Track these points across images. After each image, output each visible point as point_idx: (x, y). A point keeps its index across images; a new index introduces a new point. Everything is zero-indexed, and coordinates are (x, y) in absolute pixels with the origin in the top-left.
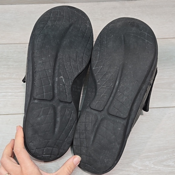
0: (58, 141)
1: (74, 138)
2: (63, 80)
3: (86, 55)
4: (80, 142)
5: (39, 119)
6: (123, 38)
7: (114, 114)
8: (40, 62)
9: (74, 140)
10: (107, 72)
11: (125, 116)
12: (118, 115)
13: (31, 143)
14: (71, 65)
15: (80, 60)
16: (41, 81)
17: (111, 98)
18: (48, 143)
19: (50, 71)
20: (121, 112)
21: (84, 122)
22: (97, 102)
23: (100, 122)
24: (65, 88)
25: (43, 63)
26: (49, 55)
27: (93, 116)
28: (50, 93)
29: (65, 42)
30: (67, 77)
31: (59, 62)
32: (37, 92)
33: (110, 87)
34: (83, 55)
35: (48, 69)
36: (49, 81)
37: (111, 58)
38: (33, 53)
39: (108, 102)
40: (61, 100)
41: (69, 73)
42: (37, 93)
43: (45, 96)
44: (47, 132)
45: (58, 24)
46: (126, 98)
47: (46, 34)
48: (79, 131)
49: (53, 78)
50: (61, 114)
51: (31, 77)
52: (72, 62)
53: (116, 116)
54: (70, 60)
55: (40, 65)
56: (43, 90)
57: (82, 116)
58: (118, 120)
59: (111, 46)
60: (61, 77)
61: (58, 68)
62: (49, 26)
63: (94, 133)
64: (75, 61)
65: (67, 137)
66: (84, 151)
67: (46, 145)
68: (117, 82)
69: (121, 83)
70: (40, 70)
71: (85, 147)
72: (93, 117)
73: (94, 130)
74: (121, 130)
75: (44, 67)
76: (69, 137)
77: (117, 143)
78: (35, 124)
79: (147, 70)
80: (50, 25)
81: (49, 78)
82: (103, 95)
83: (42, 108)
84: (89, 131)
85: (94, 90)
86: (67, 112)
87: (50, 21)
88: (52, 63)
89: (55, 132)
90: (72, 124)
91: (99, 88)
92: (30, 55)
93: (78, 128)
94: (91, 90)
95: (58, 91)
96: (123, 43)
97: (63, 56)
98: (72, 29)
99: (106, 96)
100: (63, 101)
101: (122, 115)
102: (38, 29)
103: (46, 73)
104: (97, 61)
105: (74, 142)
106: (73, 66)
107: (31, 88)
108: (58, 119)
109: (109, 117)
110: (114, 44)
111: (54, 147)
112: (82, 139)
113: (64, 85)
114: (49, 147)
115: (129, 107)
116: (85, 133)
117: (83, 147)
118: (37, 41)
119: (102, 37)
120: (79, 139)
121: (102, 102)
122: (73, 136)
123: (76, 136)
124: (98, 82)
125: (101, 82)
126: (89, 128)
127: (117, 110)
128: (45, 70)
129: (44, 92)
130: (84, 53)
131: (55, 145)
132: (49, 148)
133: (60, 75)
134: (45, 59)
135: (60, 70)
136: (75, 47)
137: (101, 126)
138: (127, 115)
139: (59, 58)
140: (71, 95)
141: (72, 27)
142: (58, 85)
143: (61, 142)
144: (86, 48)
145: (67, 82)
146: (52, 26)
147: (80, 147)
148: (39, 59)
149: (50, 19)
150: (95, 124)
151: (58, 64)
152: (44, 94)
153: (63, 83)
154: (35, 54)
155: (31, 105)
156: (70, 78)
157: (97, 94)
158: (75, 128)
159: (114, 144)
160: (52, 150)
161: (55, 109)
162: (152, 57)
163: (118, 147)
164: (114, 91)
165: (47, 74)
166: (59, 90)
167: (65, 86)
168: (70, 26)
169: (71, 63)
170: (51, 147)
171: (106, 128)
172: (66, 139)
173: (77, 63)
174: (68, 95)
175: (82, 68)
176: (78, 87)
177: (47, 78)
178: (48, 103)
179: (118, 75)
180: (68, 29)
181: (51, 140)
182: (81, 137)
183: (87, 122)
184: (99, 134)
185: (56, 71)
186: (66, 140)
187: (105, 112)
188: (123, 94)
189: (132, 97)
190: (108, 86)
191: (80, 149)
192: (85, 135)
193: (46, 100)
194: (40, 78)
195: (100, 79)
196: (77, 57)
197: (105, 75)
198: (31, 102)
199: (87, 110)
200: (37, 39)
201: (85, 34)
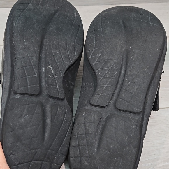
0: (49, 151)
1: (71, 146)
2: (52, 71)
3: (77, 44)
4: (79, 151)
5: (22, 120)
6: (122, 23)
7: (125, 108)
8: (22, 47)
9: (70, 150)
10: (108, 60)
11: (139, 110)
12: (129, 109)
13: (11, 156)
14: (60, 53)
15: (71, 49)
16: (24, 70)
17: (117, 90)
18: (35, 154)
19: (34, 59)
20: (133, 105)
21: (83, 124)
22: (99, 96)
23: (106, 121)
24: (55, 80)
25: (25, 48)
26: (32, 40)
27: (96, 114)
28: (36, 86)
29: (51, 28)
30: (57, 67)
31: (46, 49)
32: (19, 83)
33: (114, 76)
34: (74, 43)
35: (32, 56)
36: (34, 71)
37: (110, 44)
38: (12, 36)
39: (113, 94)
40: (52, 95)
41: (59, 62)
42: (18, 85)
43: (30, 89)
44: (34, 139)
45: (41, 8)
46: (138, 87)
47: (28, 17)
48: (77, 136)
49: (39, 67)
50: (51, 113)
51: (10, 67)
52: (62, 50)
53: (127, 111)
54: (59, 47)
55: (21, 50)
56: (27, 81)
57: (80, 116)
58: (130, 116)
59: (109, 32)
60: (49, 67)
61: (44, 56)
62: (30, 9)
63: (98, 136)
64: (65, 50)
65: (60, 146)
66: (86, 163)
67: (33, 158)
68: (123, 71)
69: (128, 70)
70: (21, 56)
71: (87, 157)
72: (95, 116)
73: (99, 133)
74: (136, 128)
75: (27, 53)
76: (64, 145)
77: (132, 147)
78: (17, 128)
79: (159, 53)
80: (32, 8)
81: (33, 66)
82: (106, 87)
83: (26, 105)
84: (91, 134)
85: (92, 84)
86: (60, 111)
87: (31, 4)
88: (37, 50)
89: (46, 139)
90: (67, 128)
91: (100, 78)
92: (8, 40)
93: (75, 132)
94: (87, 84)
95: (46, 84)
96: (123, 28)
97: (50, 42)
98: (59, 16)
99: (110, 87)
100: (54, 96)
101: (135, 108)
102: (18, 10)
103: (30, 61)
104: (93, 50)
105: (71, 152)
106: (63, 55)
107: (9, 81)
108: (48, 121)
109: (117, 113)
110: (113, 30)
111: (43, 161)
112: (83, 146)
113: (54, 76)
114: (36, 160)
115: (143, 98)
116: (86, 137)
117: (85, 157)
118: (17, 22)
119: (96, 25)
120: (78, 147)
121: (105, 95)
122: (68, 144)
123: (74, 143)
124: (98, 72)
125: (102, 71)
126: (92, 130)
127: (127, 104)
128: (28, 57)
129: (28, 84)
130: (74, 42)
131: (45, 157)
132: (37, 162)
133: (47, 64)
134: (27, 44)
135: (48, 58)
136: (64, 35)
137: (108, 126)
138: (142, 108)
139: (45, 45)
140: (62, 89)
141: (58, 14)
142: (45, 76)
143: (53, 152)
144: (76, 36)
145: (57, 73)
146: (34, 9)
147: (80, 158)
148: (20, 44)
149: (31, 2)
150: (99, 125)
151: (44, 52)
152: (29, 86)
153: (52, 74)
154: (15, 38)
155: (11, 101)
156: (60, 68)
157: (98, 86)
158: (72, 133)
159: (128, 148)
160: (41, 166)
161: (43, 107)
162: (162, 39)
163: (134, 151)
164: (120, 81)
165: (31, 63)
166: (47, 82)
167: (55, 78)
168: (56, 12)
169: (60, 51)
170: (40, 160)
171: (115, 128)
172: (59, 147)
173: (68, 51)
174: (60, 89)
175: (74, 58)
176: (70, 83)
177: (31, 67)
178: (34, 99)
179: (122, 62)
180: (53, 15)
181: (39, 150)
182: (80, 144)
183: (87, 123)
184: (106, 137)
185: (42, 60)
186: (60, 150)
187: (111, 109)
188: (133, 83)
189: (145, 86)
190: (112, 75)
191: (81, 161)
192: (86, 140)
193: (31, 95)
194: (21, 67)
195: (101, 68)
196: (66, 45)
197: (106, 63)
198: (11, 97)
199: (86, 108)
200: (17, 21)
201: (73, 22)
